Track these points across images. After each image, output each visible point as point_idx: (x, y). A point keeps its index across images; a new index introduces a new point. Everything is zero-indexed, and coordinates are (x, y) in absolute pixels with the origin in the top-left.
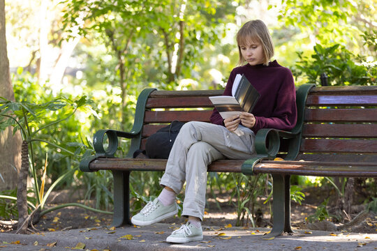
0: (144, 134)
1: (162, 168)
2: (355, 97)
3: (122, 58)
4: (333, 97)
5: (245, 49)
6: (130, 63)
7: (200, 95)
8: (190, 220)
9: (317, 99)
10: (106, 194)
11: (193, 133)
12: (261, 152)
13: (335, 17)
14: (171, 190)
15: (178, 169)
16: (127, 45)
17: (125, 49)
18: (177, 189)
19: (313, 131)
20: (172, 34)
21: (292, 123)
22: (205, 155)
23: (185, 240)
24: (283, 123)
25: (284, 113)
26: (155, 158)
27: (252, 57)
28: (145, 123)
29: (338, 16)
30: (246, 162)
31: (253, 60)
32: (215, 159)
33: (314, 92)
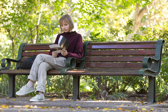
0: (22, 61)
1: (28, 73)
2: (106, 45)
3: (13, 40)
4: (98, 45)
5: (62, 26)
6: (16, 42)
7: (45, 45)
8: (39, 93)
9: (91, 46)
10: (6, 90)
11: (41, 58)
12: (69, 66)
13: (100, 25)
14: (32, 81)
15: (35, 73)
16: (15, 35)
17: (15, 37)
18: (34, 81)
19: (89, 59)
20: (33, 31)
21: (81, 56)
22: (46, 67)
23: (37, 101)
24: (78, 55)
25: (78, 52)
26: (26, 69)
27: (66, 29)
28: (22, 56)
29: (101, 24)
30: (62, 70)
31: (66, 30)
32: (50, 69)
33: (90, 44)
